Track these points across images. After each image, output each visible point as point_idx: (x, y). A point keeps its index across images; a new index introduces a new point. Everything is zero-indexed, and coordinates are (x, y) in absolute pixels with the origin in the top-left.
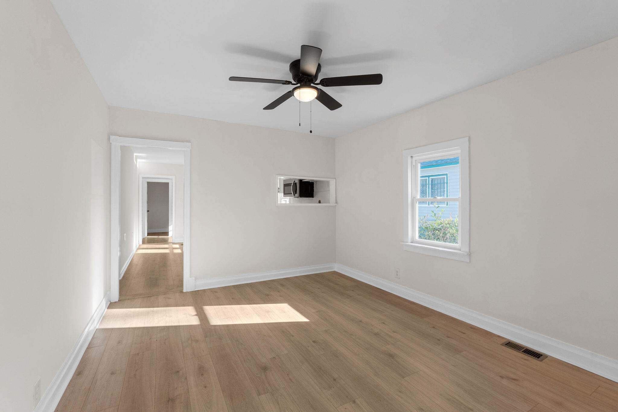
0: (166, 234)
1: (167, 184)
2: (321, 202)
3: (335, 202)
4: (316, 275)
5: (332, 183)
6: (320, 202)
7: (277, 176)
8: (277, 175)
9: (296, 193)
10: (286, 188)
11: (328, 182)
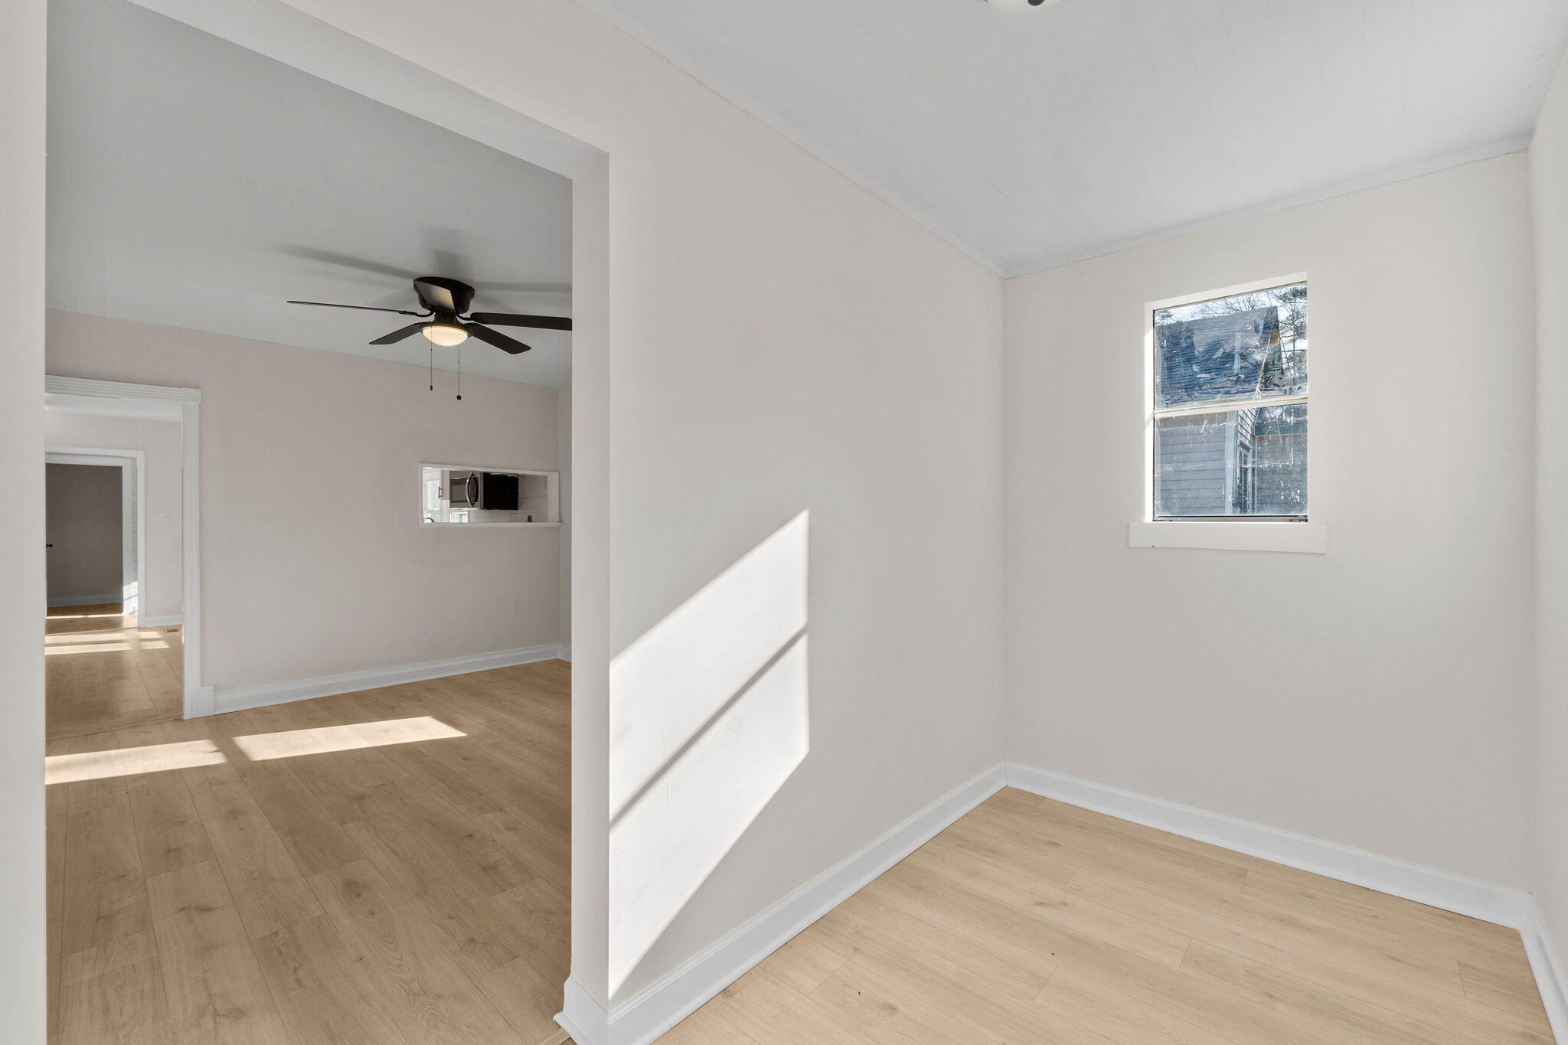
0: (117, 607)
1: (117, 471)
2: (533, 519)
3: (558, 519)
4: (514, 668)
5: (553, 479)
6: (530, 520)
7: (420, 464)
8: (422, 462)
9: (476, 500)
10: (455, 487)
11: (545, 478)
